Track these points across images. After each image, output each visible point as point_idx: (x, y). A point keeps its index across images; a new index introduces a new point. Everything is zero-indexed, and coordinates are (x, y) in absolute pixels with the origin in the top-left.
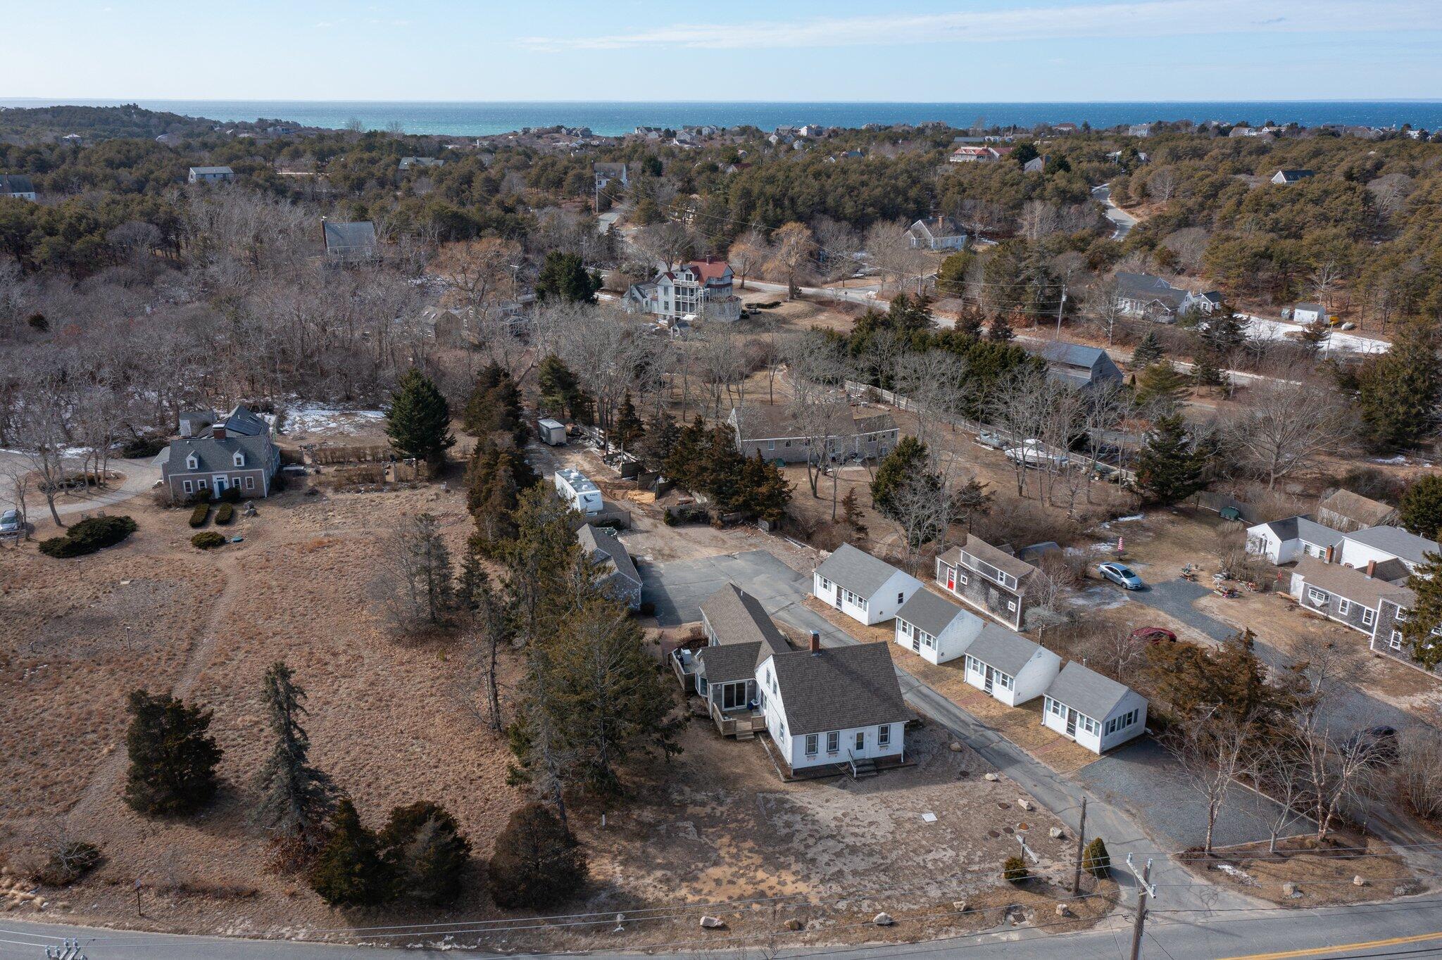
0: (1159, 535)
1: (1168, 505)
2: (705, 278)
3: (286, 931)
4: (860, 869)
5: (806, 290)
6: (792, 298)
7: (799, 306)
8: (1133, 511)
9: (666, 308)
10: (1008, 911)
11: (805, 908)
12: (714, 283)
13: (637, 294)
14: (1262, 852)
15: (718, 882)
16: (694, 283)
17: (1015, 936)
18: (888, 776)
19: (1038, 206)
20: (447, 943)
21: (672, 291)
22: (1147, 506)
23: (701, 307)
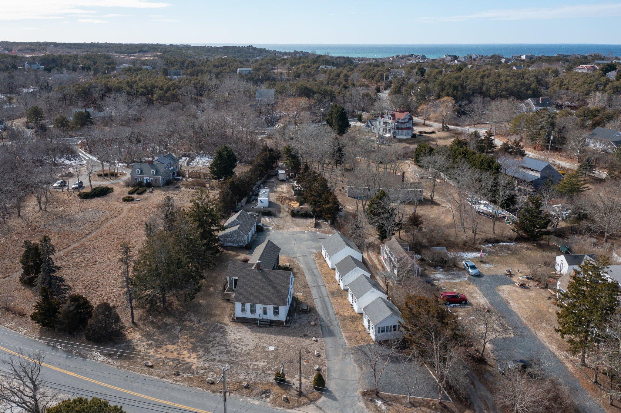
0: (514, 252)
1: (534, 240)
2: (396, 118)
3: (21, 329)
4: (223, 360)
5: (451, 127)
6: (443, 130)
7: (445, 134)
8: (510, 240)
9: (379, 131)
10: (265, 393)
11: (188, 368)
12: (400, 121)
13: (370, 124)
14: (404, 401)
15: (167, 351)
16: (391, 121)
17: (257, 403)
18: (273, 329)
19: (598, 94)
20: (61, 346)
21: (382, 123)
22: (519, 239)
23: (393, 131)
